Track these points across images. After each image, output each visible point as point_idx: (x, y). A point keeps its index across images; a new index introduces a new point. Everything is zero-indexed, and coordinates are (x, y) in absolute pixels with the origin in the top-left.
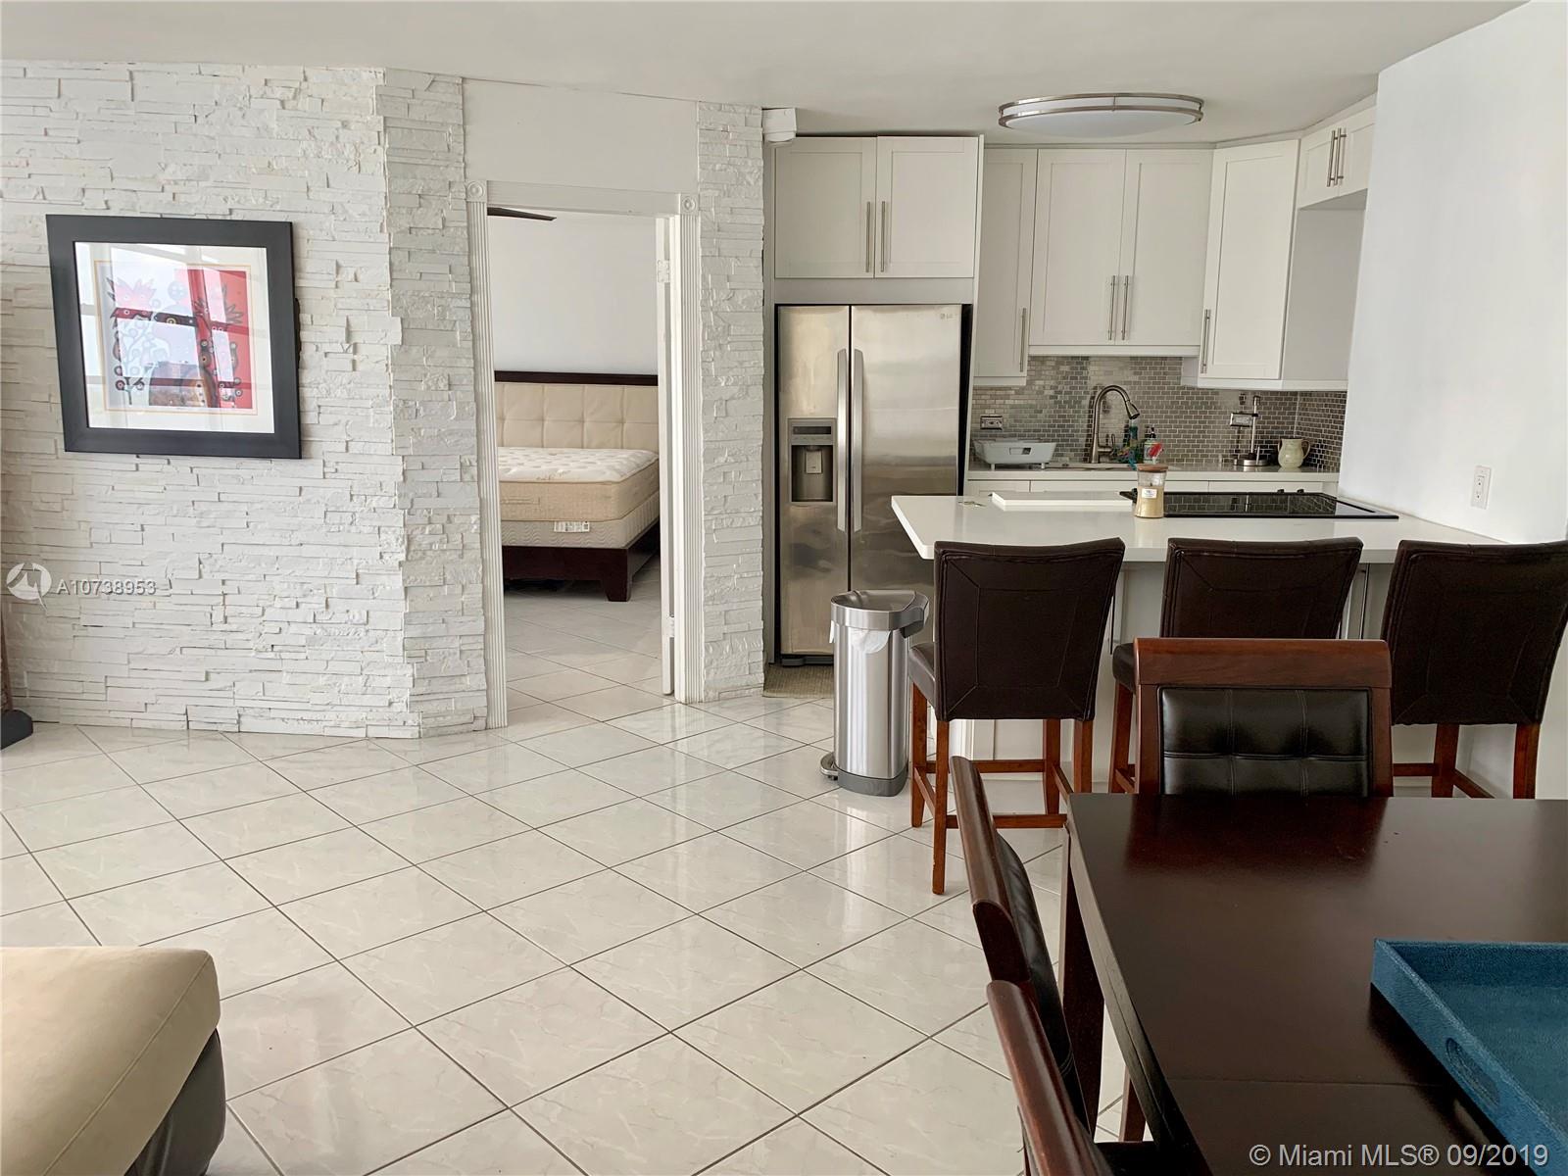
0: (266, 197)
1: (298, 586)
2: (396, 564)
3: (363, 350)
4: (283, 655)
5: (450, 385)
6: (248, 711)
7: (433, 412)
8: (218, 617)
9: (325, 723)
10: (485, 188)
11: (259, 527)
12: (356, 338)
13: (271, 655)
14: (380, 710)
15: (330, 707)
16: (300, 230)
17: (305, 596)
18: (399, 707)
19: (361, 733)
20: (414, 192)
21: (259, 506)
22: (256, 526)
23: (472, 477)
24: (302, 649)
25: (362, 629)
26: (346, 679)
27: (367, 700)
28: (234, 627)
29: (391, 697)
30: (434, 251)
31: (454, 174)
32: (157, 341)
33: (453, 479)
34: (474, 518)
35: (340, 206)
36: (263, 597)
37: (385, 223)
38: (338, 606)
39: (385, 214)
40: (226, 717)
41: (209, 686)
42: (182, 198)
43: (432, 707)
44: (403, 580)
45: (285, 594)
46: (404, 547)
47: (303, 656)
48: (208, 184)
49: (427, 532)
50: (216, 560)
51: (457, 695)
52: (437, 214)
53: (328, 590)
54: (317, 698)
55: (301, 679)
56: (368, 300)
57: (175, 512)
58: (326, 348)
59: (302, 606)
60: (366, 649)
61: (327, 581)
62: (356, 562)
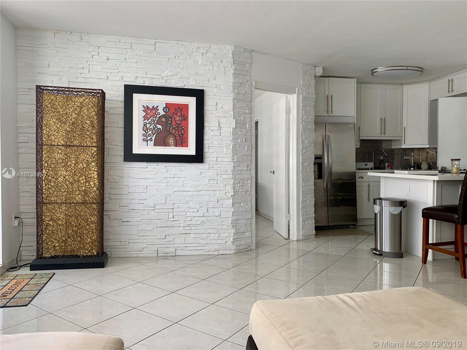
0: (196, 82)
1: (198, 205)
2: (230, 196)
3: (223, 129)
4: (192, 228)
5: (246, 140)
6: (179, 248)
7: (241, 149)
8: (171, 216)
9: (205, 250)
10: (255, 83)
11: (187, 185)
12: (221, 126)
13: (188, 228)
14: (223, 245)
15: (207, 245)
16: (206, 92)
17: (200, 208)
18: (229, 243)
19: (217, 253)
20: (239, 82)
21: (188, 178)
23: (249, 168)
24: (198, 225)
25: (218, 218)
26: (212, 235)
27: (219, 242)
28: (176, 219)
29: (226, 240)
30: (243, 100)
31: (248, 78)
32: (158, 126)
33: (245, 169)
34: (249, 182)
35: (218, 86)
36: (186, 209)
37: (232, 91)
38: (211, 210)
39: (232, 88)
40: (171, 250)
41: (166, 240)
42: (169, 81)
43: (238, 243)
44: (232, 201)
45: (194, 207)
46: (233, 191)
47: (198, 228)
48: (178, 77)
49: (238, 186)
50: (171, 197)
51: (244, 239)
52: (244, 89)
53: (208, 205)
54: (203, 242)
55: (197, 236)
56: (225, 114)
57: (159, 181)
58: (212, 128)
59: (199, 211)
60: (219, 224)
61: (208, 202)
62: (218, 196)
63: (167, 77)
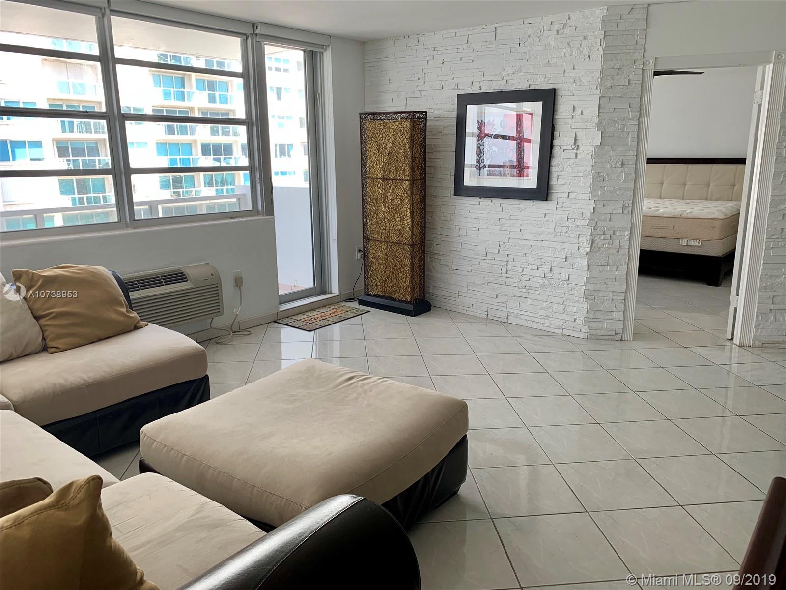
0: (545, 78)
1: (539, 260)
2: (585, 253)
3: (581, 148)
4: (529, 291)
5: (622, 165)
6: (512, 314)
7: (612, 179)
8: (504, 271)
9: (544, 325)
10: (654, 62)
11: (525, 231)
12: (579, 143)
13: (524, 290)
14: (570, 322)
15: (547, 317)
16: (558, 92)
17: (541, 265)
18: (579, 322)
19: (560, 332)
20: (615, 68)
21: (526, 222)
22: (524, 231)
23: (628, 212)
24: (538, 289)
25: (566, 283)
26: (556, 305)
27: (565, 317)
28: (510, 276)
29: (575, 317)
30: (622, 97)
31: (637, 56)
32: (493, 147)
33: (619, 212)
34: (627, 233)
35: (578, 78)
36: (523, 263)
37: (599, 85)
38: (556, 271)
39: (599, 80)
40: (502, 315)
41: (498, 300)
42: (510, 82)
43: (594, 325)
44: (588, 261)
45: (533, 263)
46: (589, 245)
47: (538, 292)
48: (522, 74)
49: (602, 238)
50: (506, 245)
51: (607, 321)
52: (626, 78)
53: (552, 262)
54: (541, 312)
55: (536, 303)
56: (586, 124)
57: (492, 223)
58: (564, 148)
59: (540, 269)
60: (566, 292)
61: (552, 259)
62: (566, 250)
63: (508, 75)
